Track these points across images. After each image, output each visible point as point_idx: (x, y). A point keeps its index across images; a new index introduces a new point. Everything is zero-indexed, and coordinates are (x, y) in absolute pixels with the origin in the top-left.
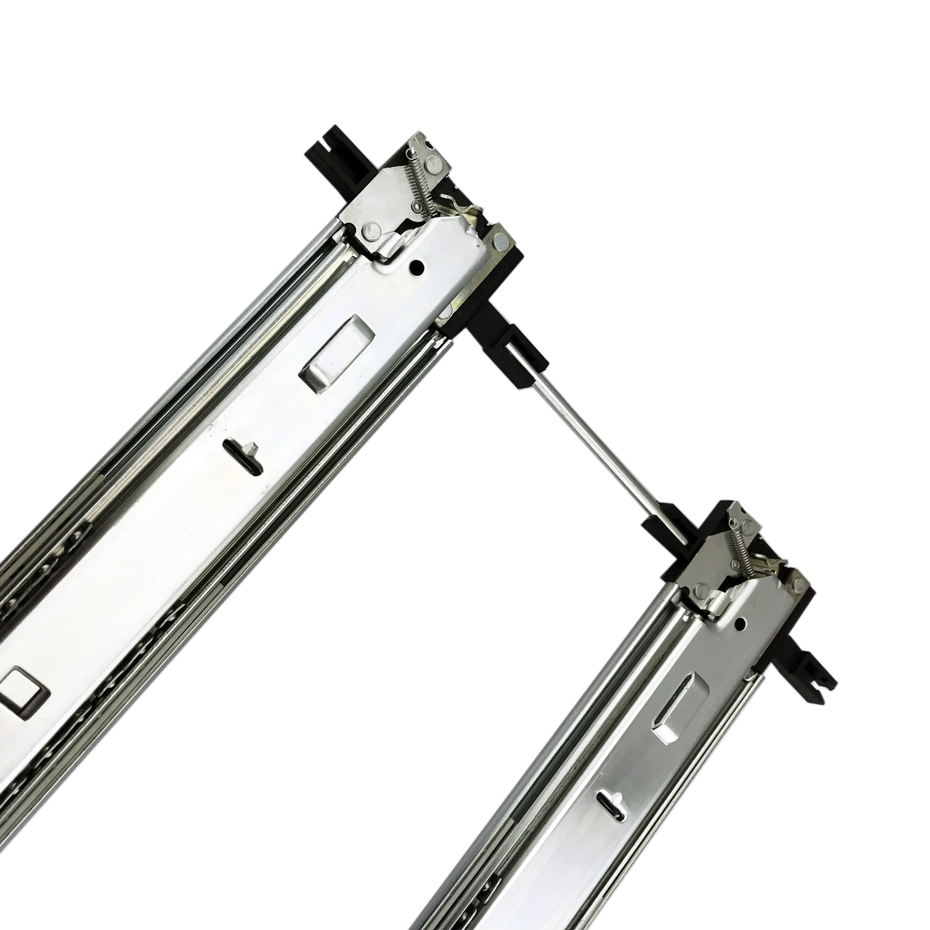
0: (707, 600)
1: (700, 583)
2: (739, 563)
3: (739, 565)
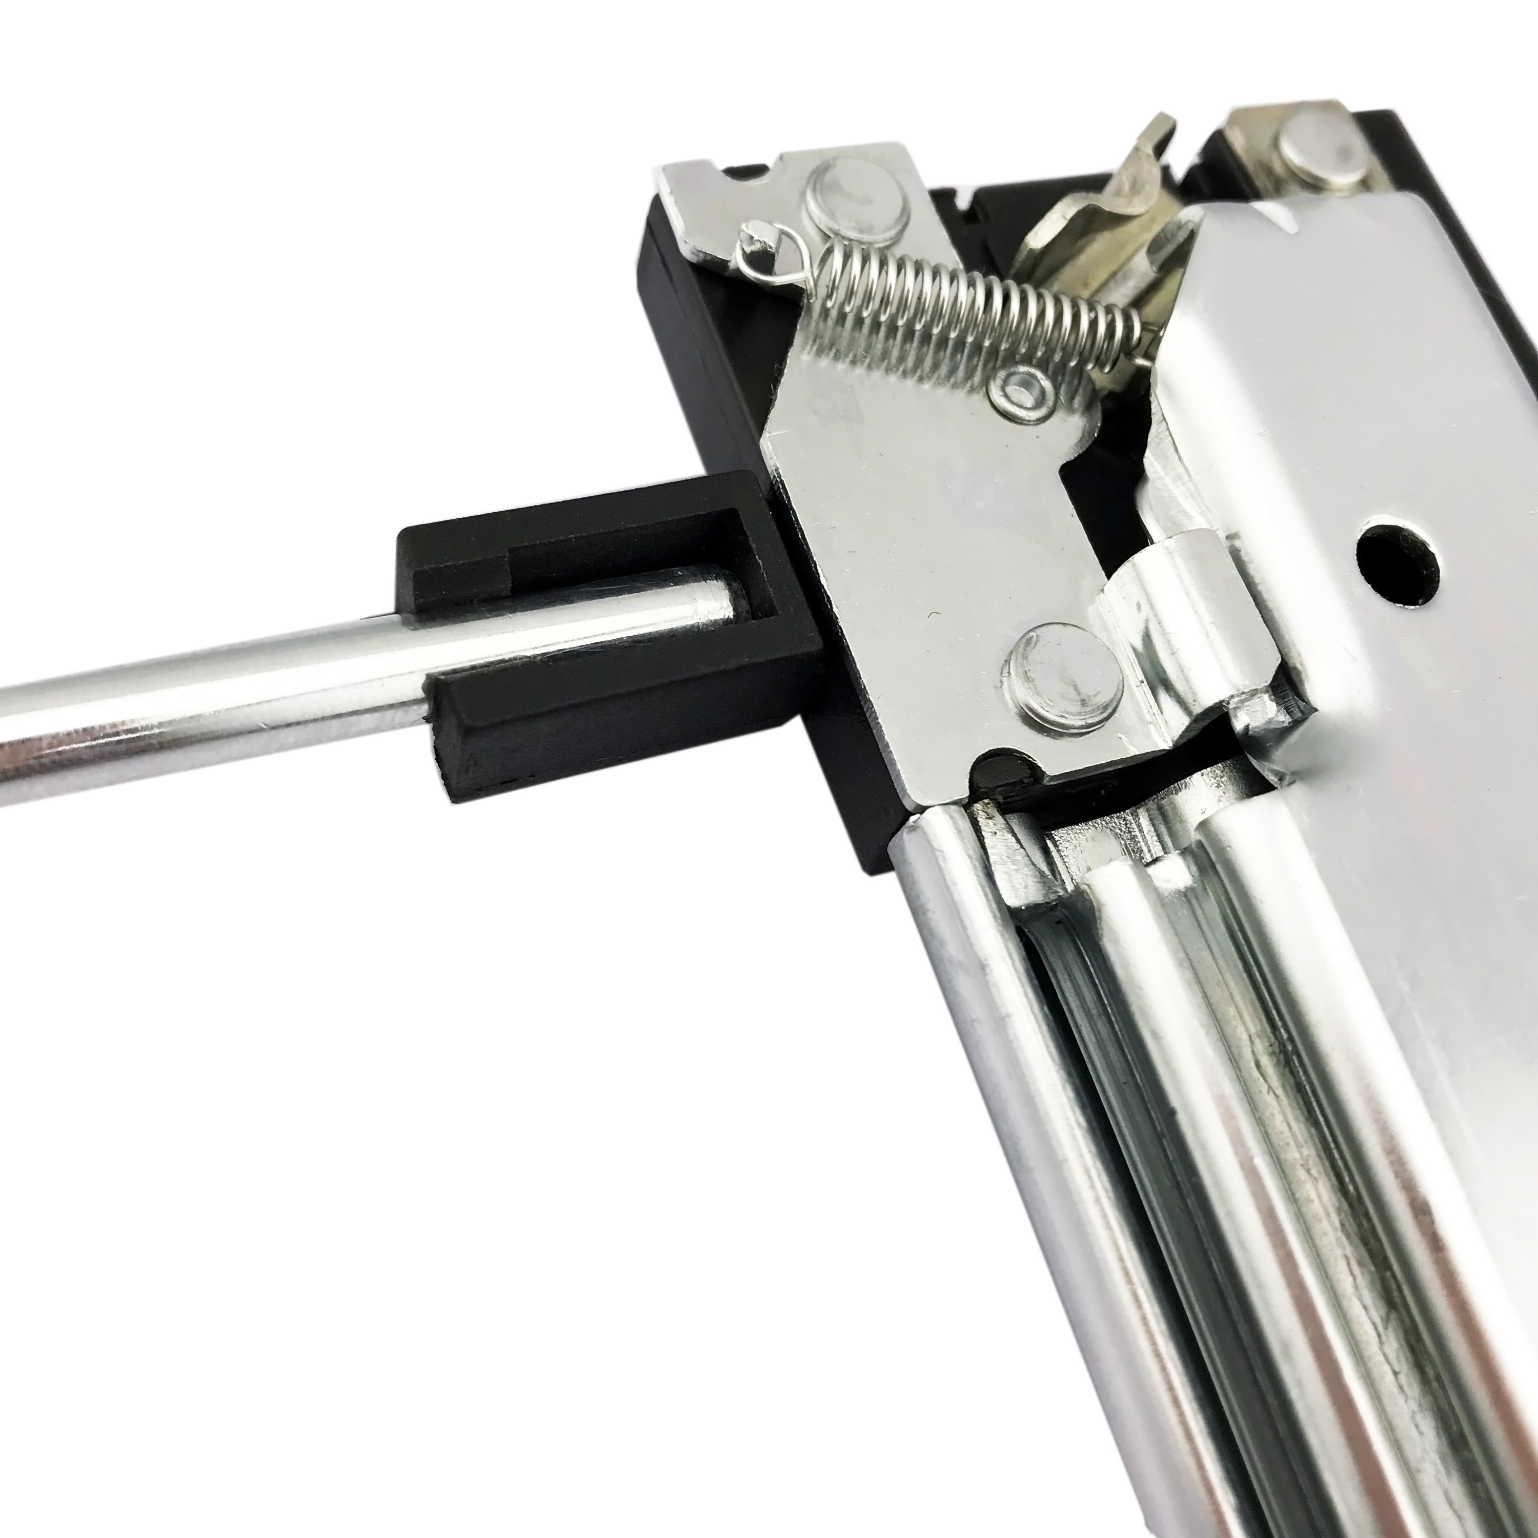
0: (1134, 675)
1: (1007, 662)
2: (1023, 369)
3: (1039, 374)
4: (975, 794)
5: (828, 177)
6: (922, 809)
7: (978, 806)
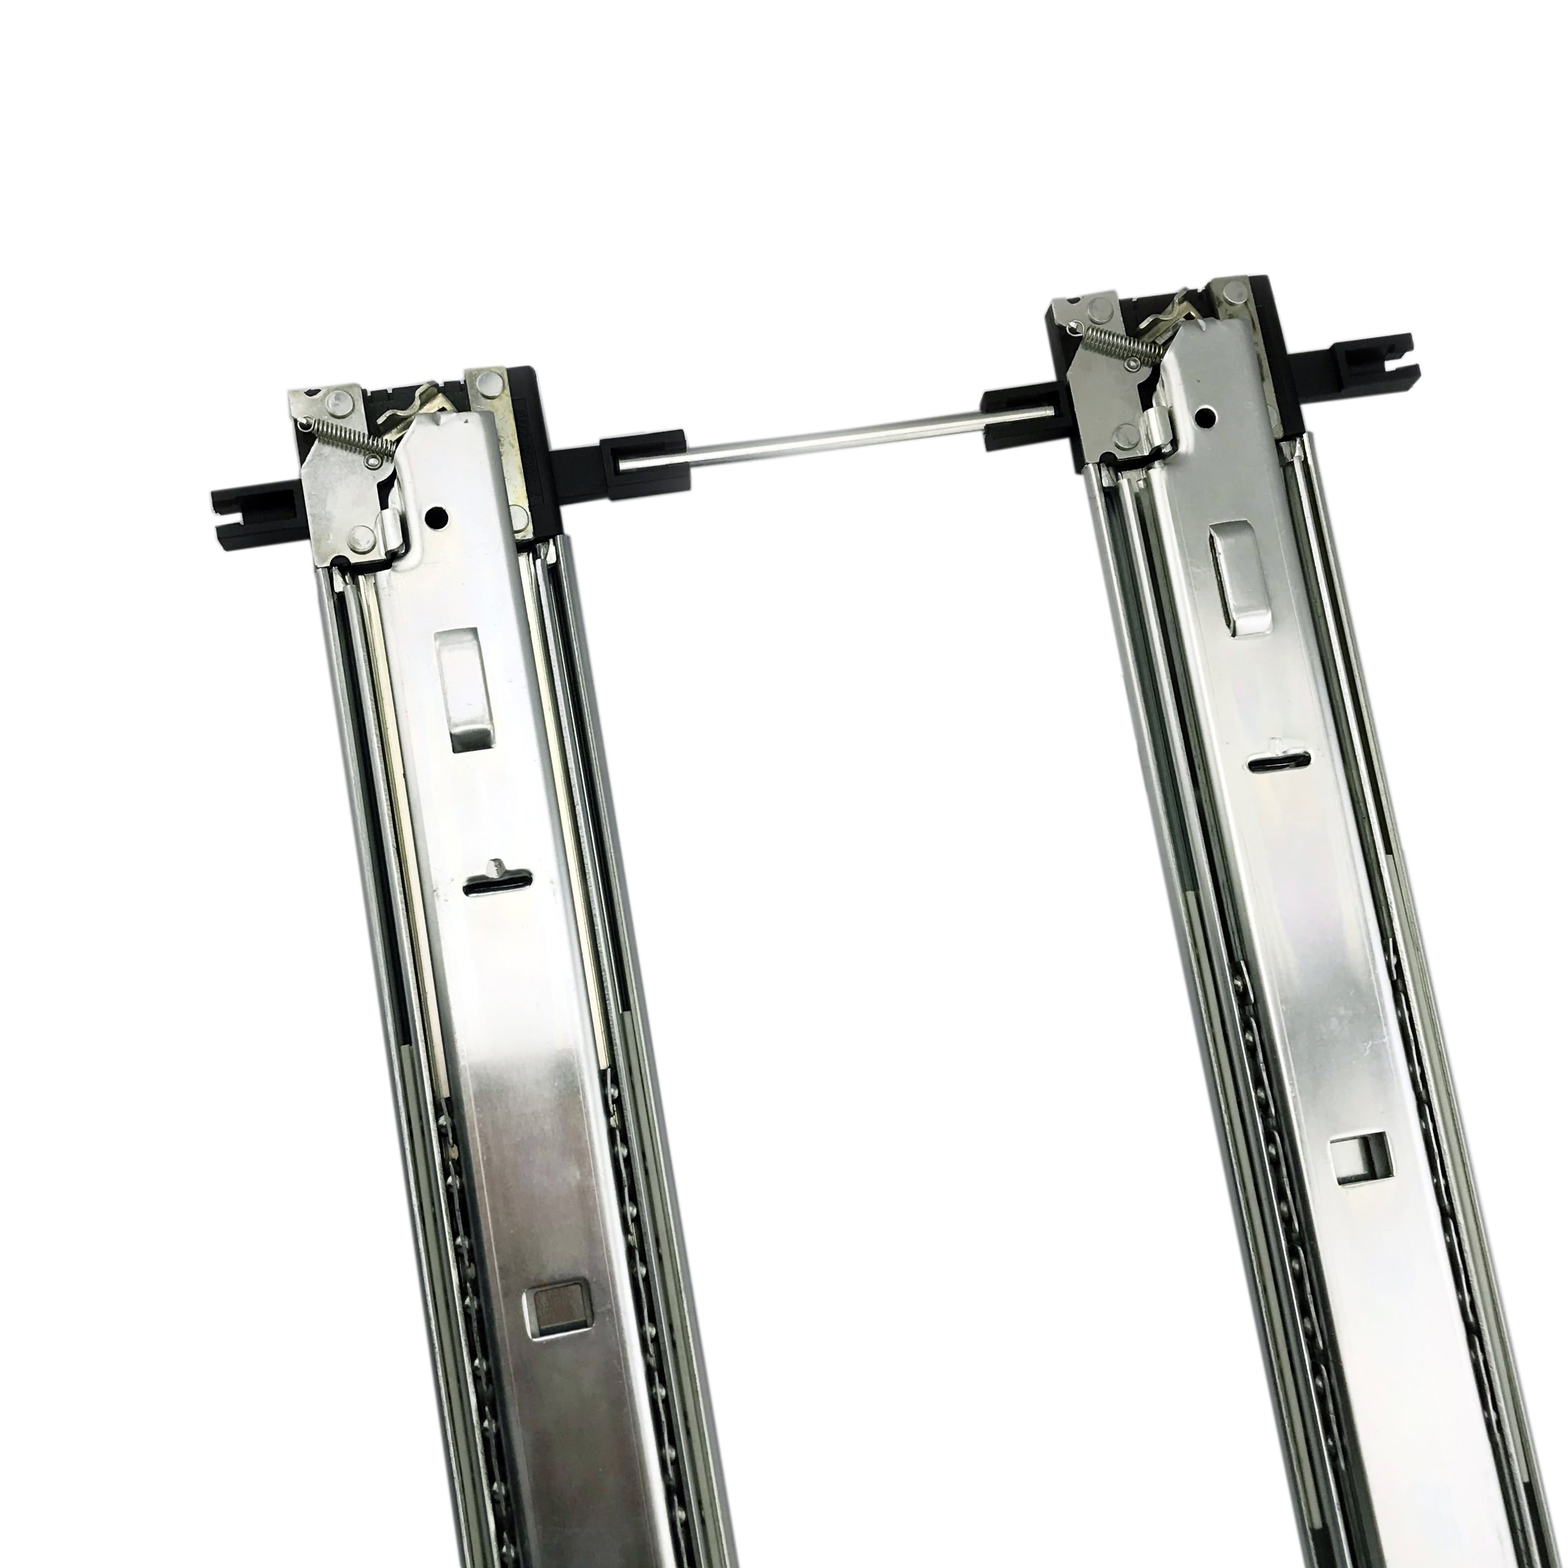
0: (1143, 439)
1: (1114, 432)
2: (1134, 358)
3: (1137, 360)
4: (1101, 461)
5: (1094, 304)
6: (1088, 464)
7: (1101, 464)
